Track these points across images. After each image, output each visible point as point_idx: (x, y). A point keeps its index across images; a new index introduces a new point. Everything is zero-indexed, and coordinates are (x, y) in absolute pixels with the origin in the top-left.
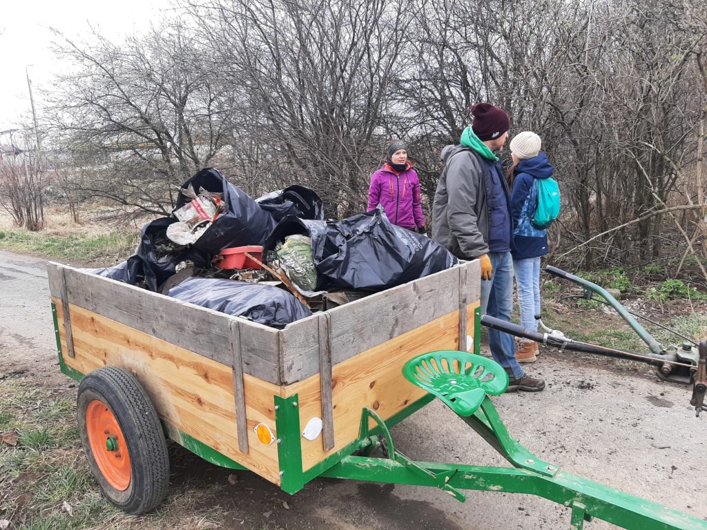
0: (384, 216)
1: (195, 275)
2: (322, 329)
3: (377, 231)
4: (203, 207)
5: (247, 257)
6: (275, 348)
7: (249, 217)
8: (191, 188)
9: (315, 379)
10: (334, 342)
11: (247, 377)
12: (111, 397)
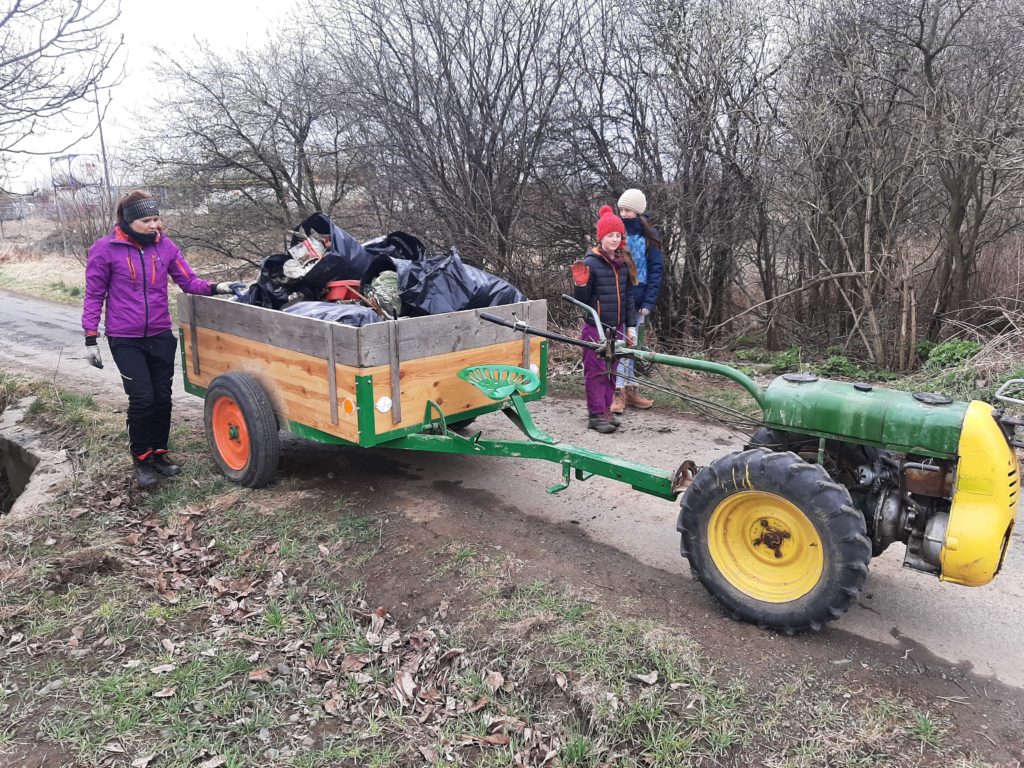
0: (457, 256)
1: (304, 300)
2: (391, 332)
3: (451, 268)
4: (313, 247)
5: (348, 290)
6: (355, 340)
7: (352, 256)
8: (302, 230)
9: (386, 368)
10: (402, 344)
11: (338, 366)
12: (236, 390)
